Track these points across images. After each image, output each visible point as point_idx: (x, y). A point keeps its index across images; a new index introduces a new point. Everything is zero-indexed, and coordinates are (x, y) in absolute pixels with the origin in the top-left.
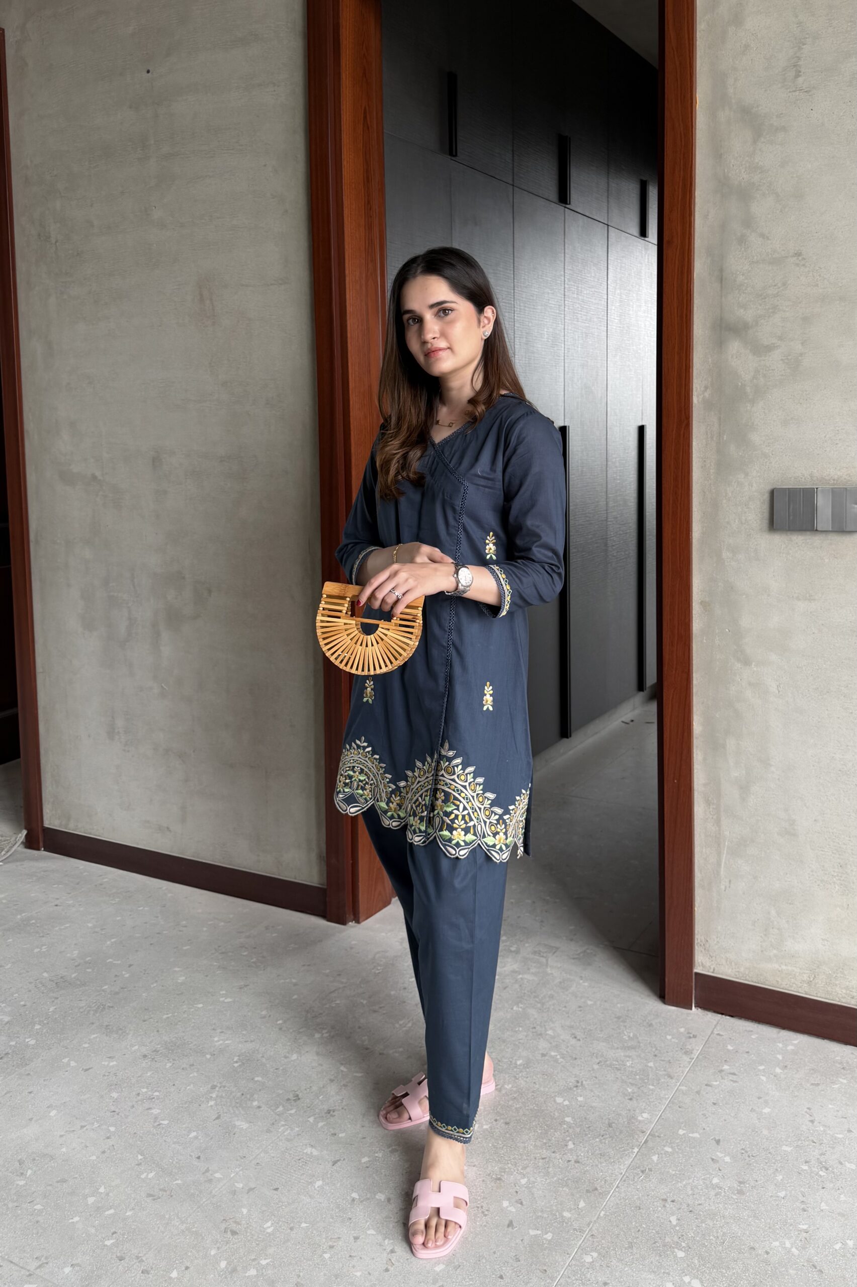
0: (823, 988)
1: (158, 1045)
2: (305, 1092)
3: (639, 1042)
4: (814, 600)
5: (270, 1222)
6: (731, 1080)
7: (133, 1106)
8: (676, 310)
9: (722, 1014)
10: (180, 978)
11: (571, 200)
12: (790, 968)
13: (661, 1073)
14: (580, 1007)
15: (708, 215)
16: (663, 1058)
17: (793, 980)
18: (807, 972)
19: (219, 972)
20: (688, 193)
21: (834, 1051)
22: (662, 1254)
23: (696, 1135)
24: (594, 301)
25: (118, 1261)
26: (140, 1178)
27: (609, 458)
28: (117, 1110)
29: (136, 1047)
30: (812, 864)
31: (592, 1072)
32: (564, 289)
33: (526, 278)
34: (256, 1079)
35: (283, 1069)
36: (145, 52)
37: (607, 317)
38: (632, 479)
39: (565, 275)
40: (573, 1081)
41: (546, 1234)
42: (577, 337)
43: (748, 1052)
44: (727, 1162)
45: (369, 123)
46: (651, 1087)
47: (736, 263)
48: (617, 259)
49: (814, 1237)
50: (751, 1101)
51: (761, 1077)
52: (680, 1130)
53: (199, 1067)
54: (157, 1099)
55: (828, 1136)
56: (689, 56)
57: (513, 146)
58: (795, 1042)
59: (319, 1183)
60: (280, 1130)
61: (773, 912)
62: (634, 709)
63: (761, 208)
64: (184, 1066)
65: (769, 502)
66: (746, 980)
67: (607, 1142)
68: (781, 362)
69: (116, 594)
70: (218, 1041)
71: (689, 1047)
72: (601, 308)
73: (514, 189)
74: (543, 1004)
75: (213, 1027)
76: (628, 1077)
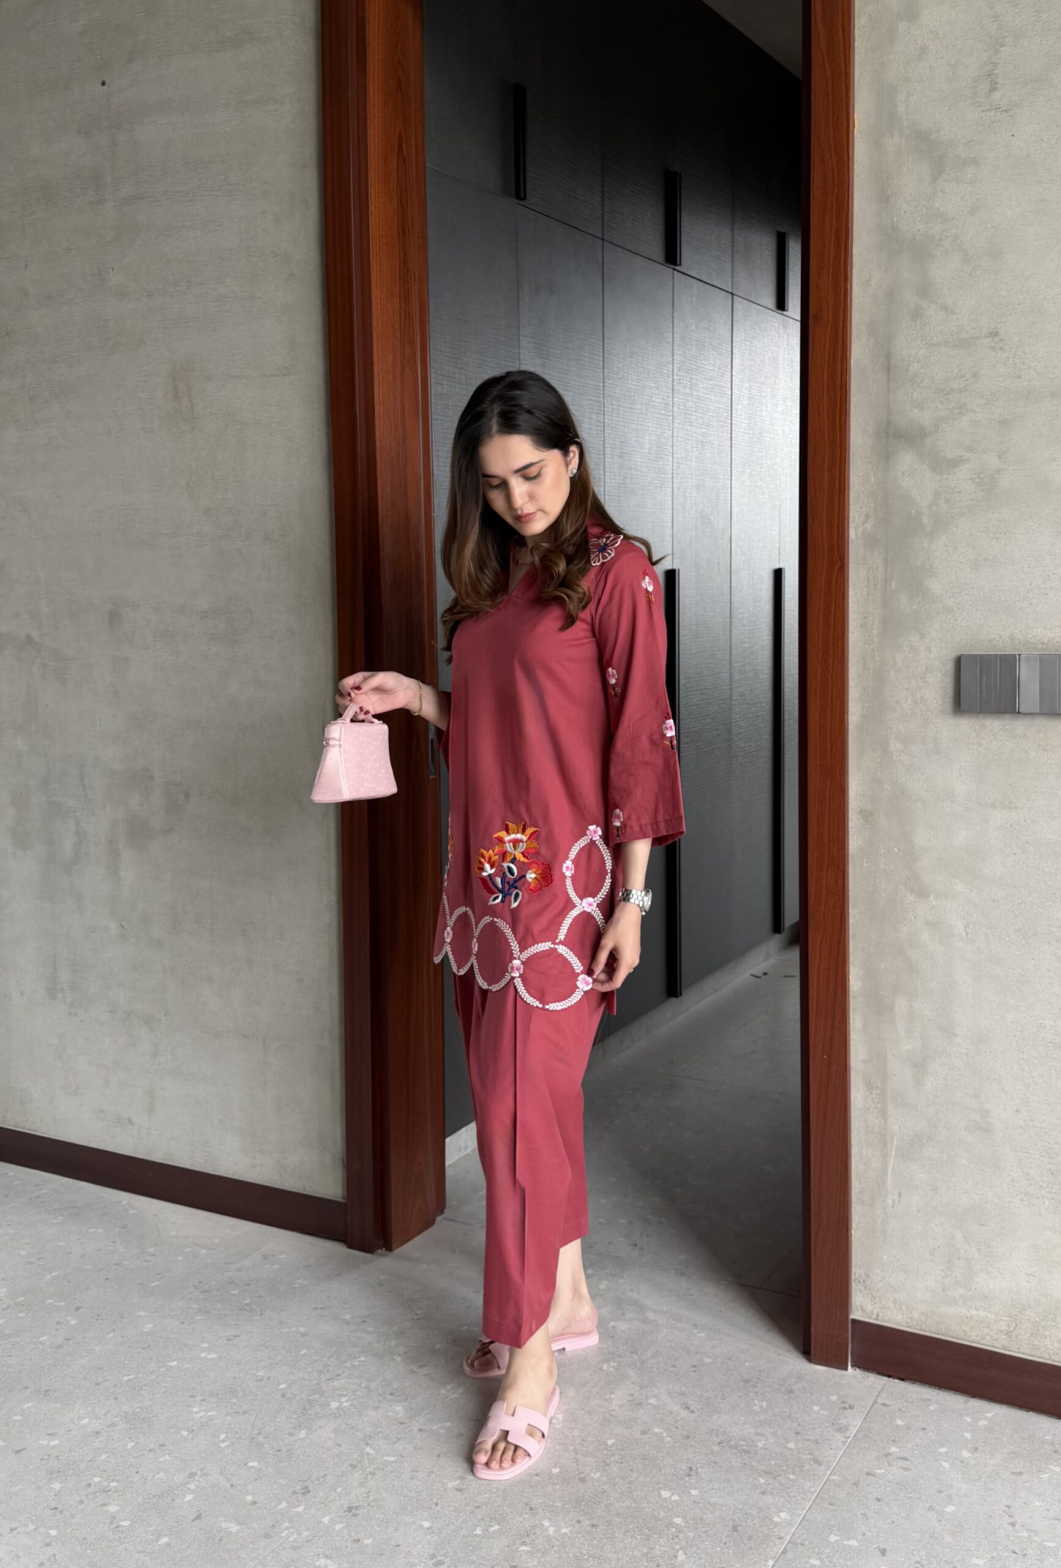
0: (1028, 1341)
1: (116, 1417)
2: (317, 1483)
3: (774, 1415)
4: (1016, 808)
6: (901, 1467)
7: (81, 1502)
8: (826, 410)
9: (889, 1376)
10: (148, 1326)
11: (682, 259)
12: (982, 1314)
13: (804, 1457)
14: (694, 1366)
15: (869, 280)
16: (808, 1437)
17: (985, 1330)
18: (1008, 1319)
19: (199, 1317)
20: (843, 252)
21: (1042, 1428)
23: (854, 1543)
24: (712, 398)
27: (734, 614)
28: (59, 1507)
29: (86, 1421)
30: (1012, 1170)
31: (710, 1456)
32: (673, 381)
33: (621, 366)
34: (251, 1464)
35: (287, 1451)
36: (99, 57)
37: (731, 420)
38: (765, 643)
39: (673, 363)
40: (684, 1468)
42: (689, 447)
43: (924, 1429)
45: (405, 154)
46: (792, 1477)
47: (908, 346)
48: (745, 340)
50: (929, 1495)
51: (943, 1463)
52: (832, 1536)
53: (172, 1448)
54: (115, 1492)
55: (1034, 1544)
56: (845, 61)
57: (603, 186)
58: (990, 1415)
60: (283, 1535)
61: (959, 1237)
62: (768, 956)
63: (942, 271)
64: (152, 1446)
65: (953, 673)
66: (921, 1330)
67: (731, 1551)
68: (969, 481)
69: (59, 799)
70: (198, 1412)
71: (843, 1421)
72: (723, 407)
73: (603, 244)
74: (643, 1363)
75: (191, 1394)
76: (759, 1462)
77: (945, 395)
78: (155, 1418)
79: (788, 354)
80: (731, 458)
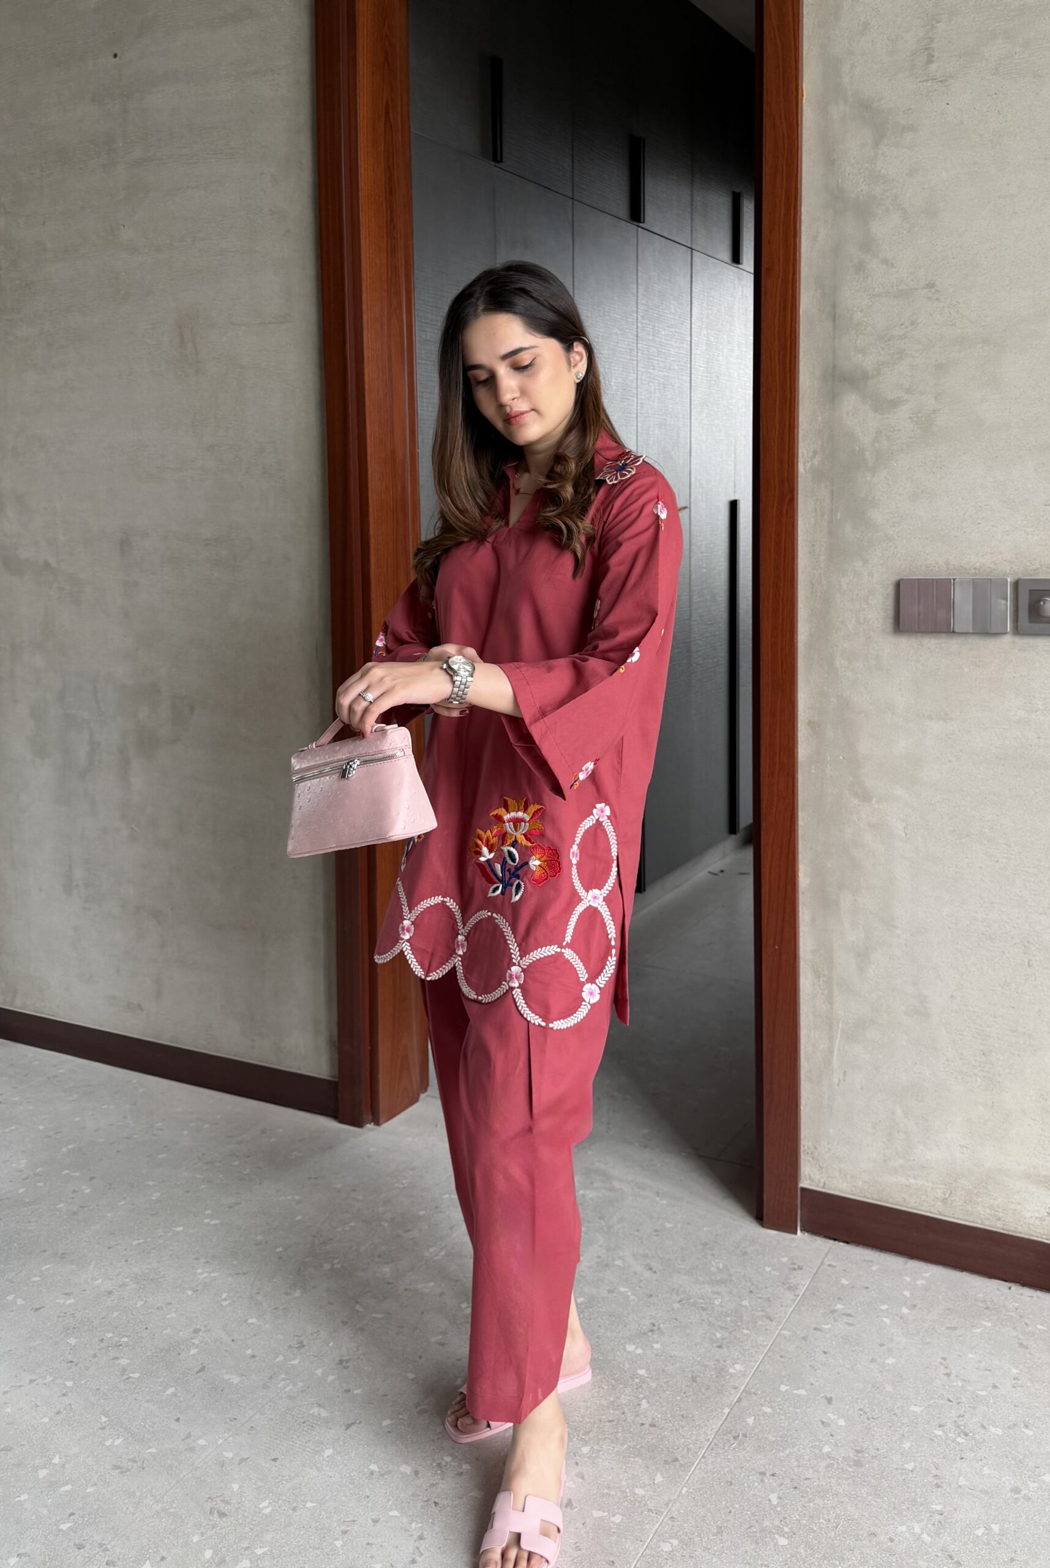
0: (961, 1207)
1: (127, 1278)
2: (312, 1338)
3: (730, 1275)
4: (950, 719)
5: (267, 1501)
6: (846, 1323)
7: (95, 1356)
8: (777, 356)
9: (835, 1240)
10: (155, 1195)
11: (646, 217)
12: (920, 1182)
13: (757, 1314)
14: (656, 1231)
15: (817, 236)
16: (760, 1295)
17: (924, 1197)
18: (942, 1187)
19: (203, 1187)
20: (792, 209)
21: (975, 1287)
22: (759, 1541)
23: (803, 1392)
24: (674, 344)
25: (77, 1550)
26: (104, 1445)
27: (693, 541)
28: (75, 1360)
29: (100, 1281)
30: (948, 1051)
31: (671, 1313)
32: (637, 328)
34: (250, 1321)
35: (284, 1309)
36: (111, 32)
37: (691, 364)
38: (722, 568)
39: (637, 311)
40: (647, 1324)
41: (614, 1516)
42: (653, 389)
43: (867, 1288)
44: (841, 1426)
45: (392, 121)
46: (746, 1331)
47: (852, 297)
48: (703, 291)
49: (950, 1520)
50: (871, 1349)
51: (885, 1319)
52: (782, 1386)
53: (178, 1306)
54: (126, 1346)
55: (968, 1393)
56: (794, 35)
57: (573, 150)
58: (927, 1275)
59: (329, 1452)
60: (280, 1385)
61: (899, 1112)
62: (724, 856)
63: (883, 228)
64: (159, 1305)
65: (893, 596)
66: (865, 1197)
67: (690, 1400)
68: (909, 421)
69: (74, 712)
70: (203, 1273)
71: (793, 1281)
72: (683, 352)
73: (573, 204)
74: (610, 1227)
75: (195, 1256)
76: (716, 1318)
77: (885, 341)
78: (162, 1279)
79: (743, 304)
80: (691, 399)
